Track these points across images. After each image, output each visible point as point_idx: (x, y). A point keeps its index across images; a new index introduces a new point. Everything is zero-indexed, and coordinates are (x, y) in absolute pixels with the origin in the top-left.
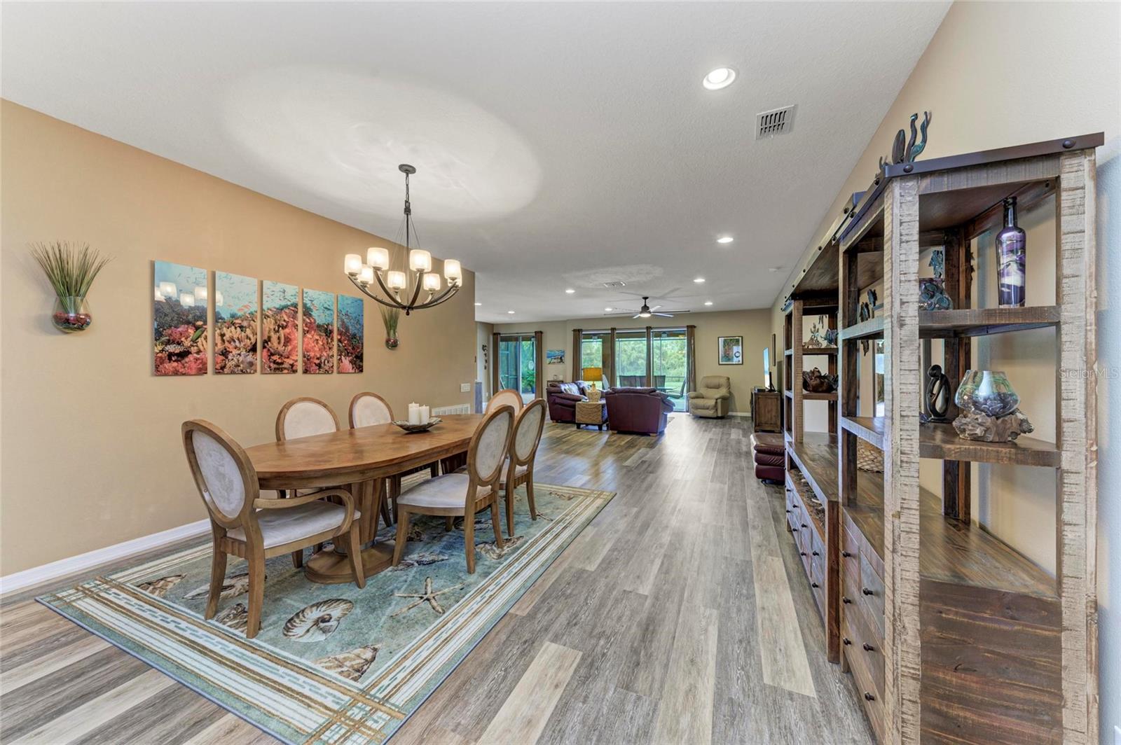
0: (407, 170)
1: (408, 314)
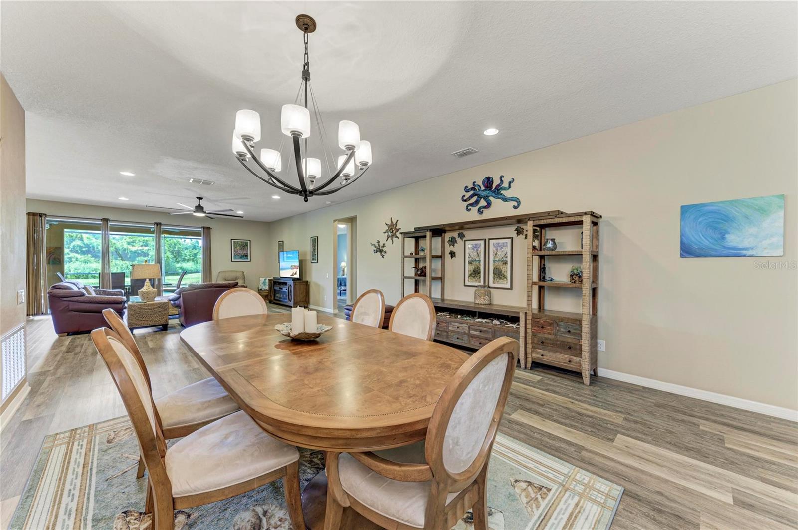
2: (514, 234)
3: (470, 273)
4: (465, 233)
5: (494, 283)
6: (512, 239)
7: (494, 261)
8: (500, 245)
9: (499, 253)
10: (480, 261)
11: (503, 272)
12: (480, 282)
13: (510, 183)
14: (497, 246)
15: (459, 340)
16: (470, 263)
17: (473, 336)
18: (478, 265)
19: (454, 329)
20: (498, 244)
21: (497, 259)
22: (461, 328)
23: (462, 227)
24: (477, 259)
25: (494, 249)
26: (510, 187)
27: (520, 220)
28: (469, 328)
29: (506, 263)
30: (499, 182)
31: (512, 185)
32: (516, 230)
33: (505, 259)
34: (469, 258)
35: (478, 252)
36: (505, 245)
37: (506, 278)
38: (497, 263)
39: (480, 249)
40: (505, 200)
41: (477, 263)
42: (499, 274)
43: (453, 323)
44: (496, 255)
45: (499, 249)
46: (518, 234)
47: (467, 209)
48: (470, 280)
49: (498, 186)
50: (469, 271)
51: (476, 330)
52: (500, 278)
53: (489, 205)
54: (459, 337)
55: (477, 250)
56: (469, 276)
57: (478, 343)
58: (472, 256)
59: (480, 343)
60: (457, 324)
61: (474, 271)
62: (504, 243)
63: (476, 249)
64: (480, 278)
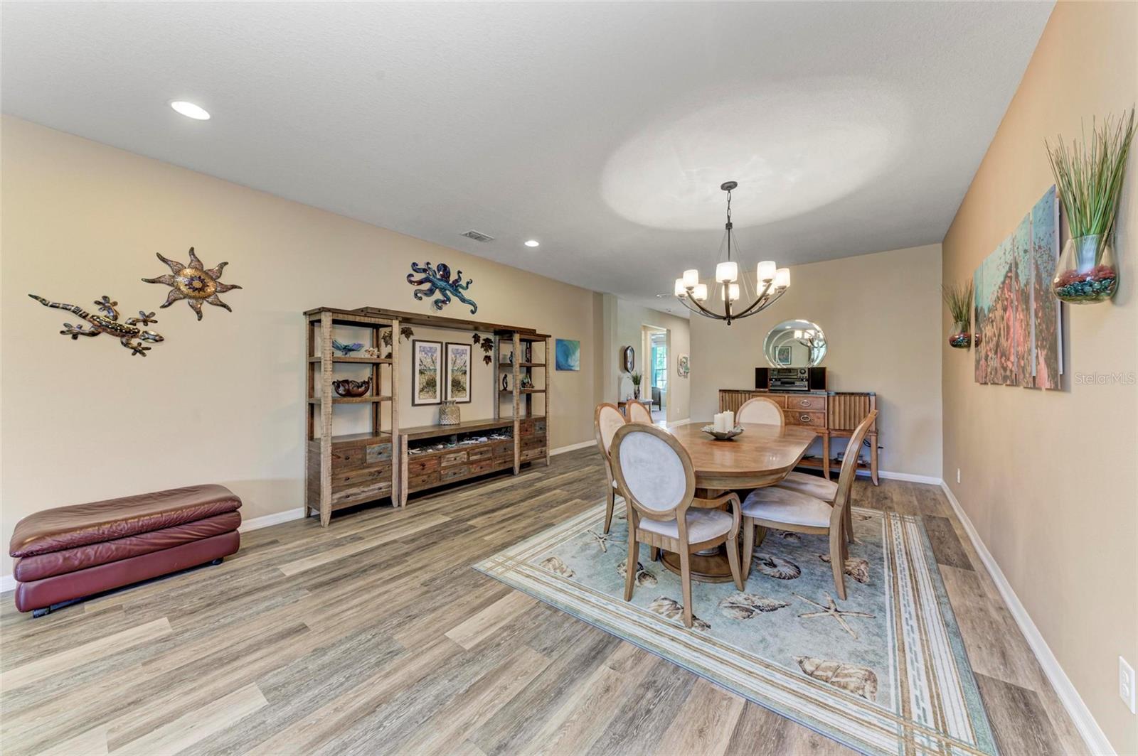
0: (729, 186)
1: (729, 323)
2: (471, 341)
3: (422, 386)
4: (414, 329)
5: (452, 397)
6: (470, 345)
7: (453, 371)
8: (459, 351)
9: (458, 361)
10: (435, 370)
11: (462, 384)
12: (435, 398)
13: (468, 283)
14: (456, 352)
15: (456, 476)
16: (421, 372)
17: (472, 463)
18: (434, 376)
19: (449, 464)
20: (457, 350)
21: (456, 368)
22: (458, 458)
23: (409, 322)
24: (431, 368)
25: (453, 356)
26: (467, 287)
27: (476, 326)
28: (468, 454)
29: (465, 373)
30: (457, 277)
31: (469, 285)
32: (474, 337)
33: (464, 368)
34: (420, 365)
35: (433, 358)
36: (463, 353)
37: (465, 390)
38: (455, 373)
39: (435, 355)
40: (463, 300)
41: (432, 373)
42: (457, 385)
43: (448, 456)
44: (455, 363)
45: (458, 356)
46: (475, 342)
47: (416, 295)
48: (421, 397)
49: (456, 281)
50: (420, 384)
51: (476, 454)
52: (459, 391)
53: (447, 300)
54: (456, 471)
55: (432, 355)
56: (421, 391)
57: (479, 468)
58: (425, 363)
59: (481, 468)
60: (452, 455)
61: (427, 384)
62: (463, 350)
63: (430, 354)
64: (435, 392)
